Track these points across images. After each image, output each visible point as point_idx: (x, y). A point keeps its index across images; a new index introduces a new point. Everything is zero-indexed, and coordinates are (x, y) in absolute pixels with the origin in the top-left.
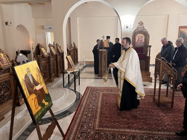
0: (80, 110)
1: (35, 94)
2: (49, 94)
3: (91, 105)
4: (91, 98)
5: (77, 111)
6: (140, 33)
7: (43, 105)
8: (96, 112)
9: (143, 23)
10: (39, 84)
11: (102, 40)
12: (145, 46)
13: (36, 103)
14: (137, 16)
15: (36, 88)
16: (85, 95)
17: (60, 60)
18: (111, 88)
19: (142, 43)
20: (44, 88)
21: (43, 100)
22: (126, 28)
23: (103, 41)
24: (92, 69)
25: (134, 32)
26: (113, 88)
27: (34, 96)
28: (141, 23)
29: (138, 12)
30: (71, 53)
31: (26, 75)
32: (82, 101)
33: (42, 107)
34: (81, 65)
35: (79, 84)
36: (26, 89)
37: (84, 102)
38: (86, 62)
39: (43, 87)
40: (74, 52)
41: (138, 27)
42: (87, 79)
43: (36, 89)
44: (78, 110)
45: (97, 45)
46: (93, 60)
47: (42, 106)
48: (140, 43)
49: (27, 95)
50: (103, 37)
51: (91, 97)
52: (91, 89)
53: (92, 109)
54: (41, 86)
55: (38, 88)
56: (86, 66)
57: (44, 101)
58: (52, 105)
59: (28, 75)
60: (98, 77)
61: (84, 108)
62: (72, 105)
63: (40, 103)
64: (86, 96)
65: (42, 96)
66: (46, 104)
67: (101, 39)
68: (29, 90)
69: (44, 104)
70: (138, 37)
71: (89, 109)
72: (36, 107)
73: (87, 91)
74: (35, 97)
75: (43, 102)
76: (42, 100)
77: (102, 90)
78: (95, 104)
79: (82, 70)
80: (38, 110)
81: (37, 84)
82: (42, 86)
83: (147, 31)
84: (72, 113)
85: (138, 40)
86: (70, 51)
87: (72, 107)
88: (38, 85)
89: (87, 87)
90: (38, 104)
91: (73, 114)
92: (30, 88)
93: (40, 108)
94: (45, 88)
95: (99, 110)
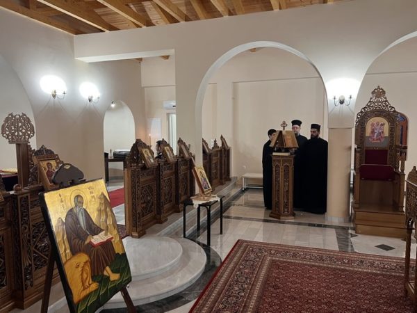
0: (209, 296)
1: (86, 253)
2: (124, 255)
3: (236, 289)
4: (240, 270)
5: (200, 298)
6: (377, 116)
7: (104, 281)
8: (245, 305)
9: (384, 92)
10: (102, 230)
11: (281, 132)
12: (391, 146)
13: (85, 276)
14: (366, 74)
15: (92, 241)
16: (228, 259)
17: (185, 174)
18: (297, 247)
19: (382, 140)
20: (113, 240)
21: (108, 268)
22: (338, 103)
23: (284, 133)
24: (259, 197)
25: (362, 112)
26: (300, 248)
27: (83, 258)
28: (379, 92)
29: (370, 65)
30: (214, 158)
31: (71, 210)
32: (219, 274)
33: (100, 286)
34: (235, 185)
35: (221, 233)
36: (64, 242)
37: (221, 277)
38: (247, 179)
39: (112, 238)
40: (221, 156)
41: (370, 102)
42: (243, 221)
43: (90, 243)
44: (204, 297)
45: (269, 142)
46: (261, 176)
47: (100, 282)
48: (377, 140)
49: (66, 255)
50: (284, 125)
51: (241, 267)
52: (247, 246)
53: (237, 298)
54: (106, 234)
55: (97, 240)
56: (246, 189)
57: (108, 271)
58: (129, 280)
59: (77, 210)
60: (270, 216)
61: (219, 294)
62: (194, 281)
63: (97, 276)
64: (230, 263)
65: (105, 259)
66: (114, 277)
67: (278, 128)
68: (73, 244)
69: (108, 278)
70: (373, 125)
71: (230, 296)
72: (83, 284)
73: (235, 249)
74: (85, 261)
75: (105, 273)
76: (104, 268)
77: (273, 252)
78: (246, 286)
79: (236, 197)
80: (88, 291)
81: (95, 230)
82: (110, 236)
83: (395, 111)
84: (189, 301)
85: (373, 132)
86: (210, 155)
87: (191, 289)
88: (97, 234)
89: (238, 241)
90: (92, 277)
91: (190, 305)
92: (77, 240)
93: (94, 286)
94: (116, 241)
95: (252, 304)
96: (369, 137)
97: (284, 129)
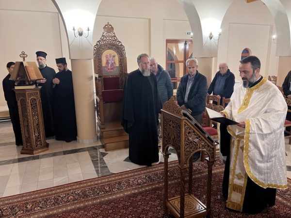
6: (109, 48)
9: (112, 28)
11: (22, 63)
12: (121, 74)
19: (115, 69)
23: (25, 64)
25: (97, 45)
28: (109, 28)
41: (103, 36)
48: (111, 69)
50: (23, 55)
70: (107, 57)
83: (121, 45)
85: (107, 63)
96: (105, 67)
97: (24, 60)
